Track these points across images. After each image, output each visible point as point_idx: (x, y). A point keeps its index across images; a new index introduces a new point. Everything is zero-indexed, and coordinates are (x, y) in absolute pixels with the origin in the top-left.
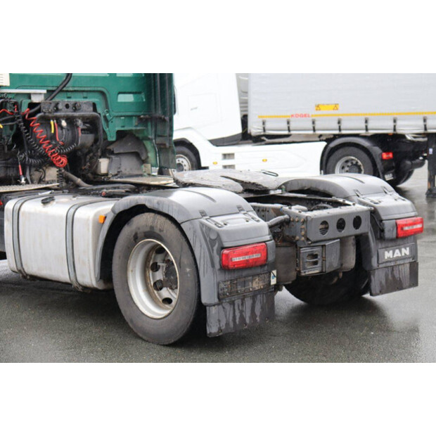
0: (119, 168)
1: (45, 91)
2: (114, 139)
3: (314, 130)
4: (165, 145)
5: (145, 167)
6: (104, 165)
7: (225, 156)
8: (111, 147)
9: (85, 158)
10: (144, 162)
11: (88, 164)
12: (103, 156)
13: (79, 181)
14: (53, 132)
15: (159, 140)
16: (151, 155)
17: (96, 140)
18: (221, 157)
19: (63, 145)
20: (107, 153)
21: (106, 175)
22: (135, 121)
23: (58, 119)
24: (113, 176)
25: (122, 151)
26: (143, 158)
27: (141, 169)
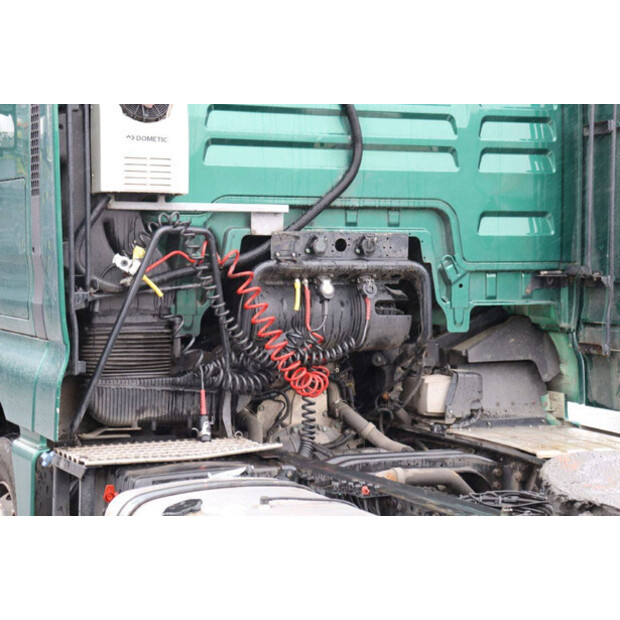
0: (478, 401)
1: (285, 209)
2: (465, 328)
5: (551, 398)
6: (435, 392)
8: (461, 348)
9: (393, 373)
10: (550, 386)
11: (399, 387)
12: (439, 369)
13: (370, 429)
14: (297, 307)
15: (587, 335)
16: (569, 370)
17: (415, 331)
19: (323, 342)
20: (449, 360)
21: (442, 416)
22: (525, 284)
23: (314, 278)
24: (458, 420)
25: (488, 358)
26: (546, 377)
27: (542, 405)
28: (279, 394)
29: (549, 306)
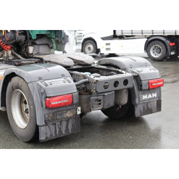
0: (39, 51)
2: (35, 38)
3: (142, 33)
4: (58, 41)
5: (52, 50)
6: (31, 49)
7: (107, 44)
8: (35, 42)
9: (23, 46)
10: (52, 48)
11: (24, 49)
12: (32, 45)
13: (19, 56)
14: (3, 34)
15: (57, 39)
16: (54, 45)
17: (26, 38)
18: (105, 44)
19: (9, 41)
20: (33, 44)
21: (32, 54)
24: (35, 54)
25: (40, 43)
26: (51, 46)
27: (50, 51)
28: (2, 51)
29: (50, 34)
